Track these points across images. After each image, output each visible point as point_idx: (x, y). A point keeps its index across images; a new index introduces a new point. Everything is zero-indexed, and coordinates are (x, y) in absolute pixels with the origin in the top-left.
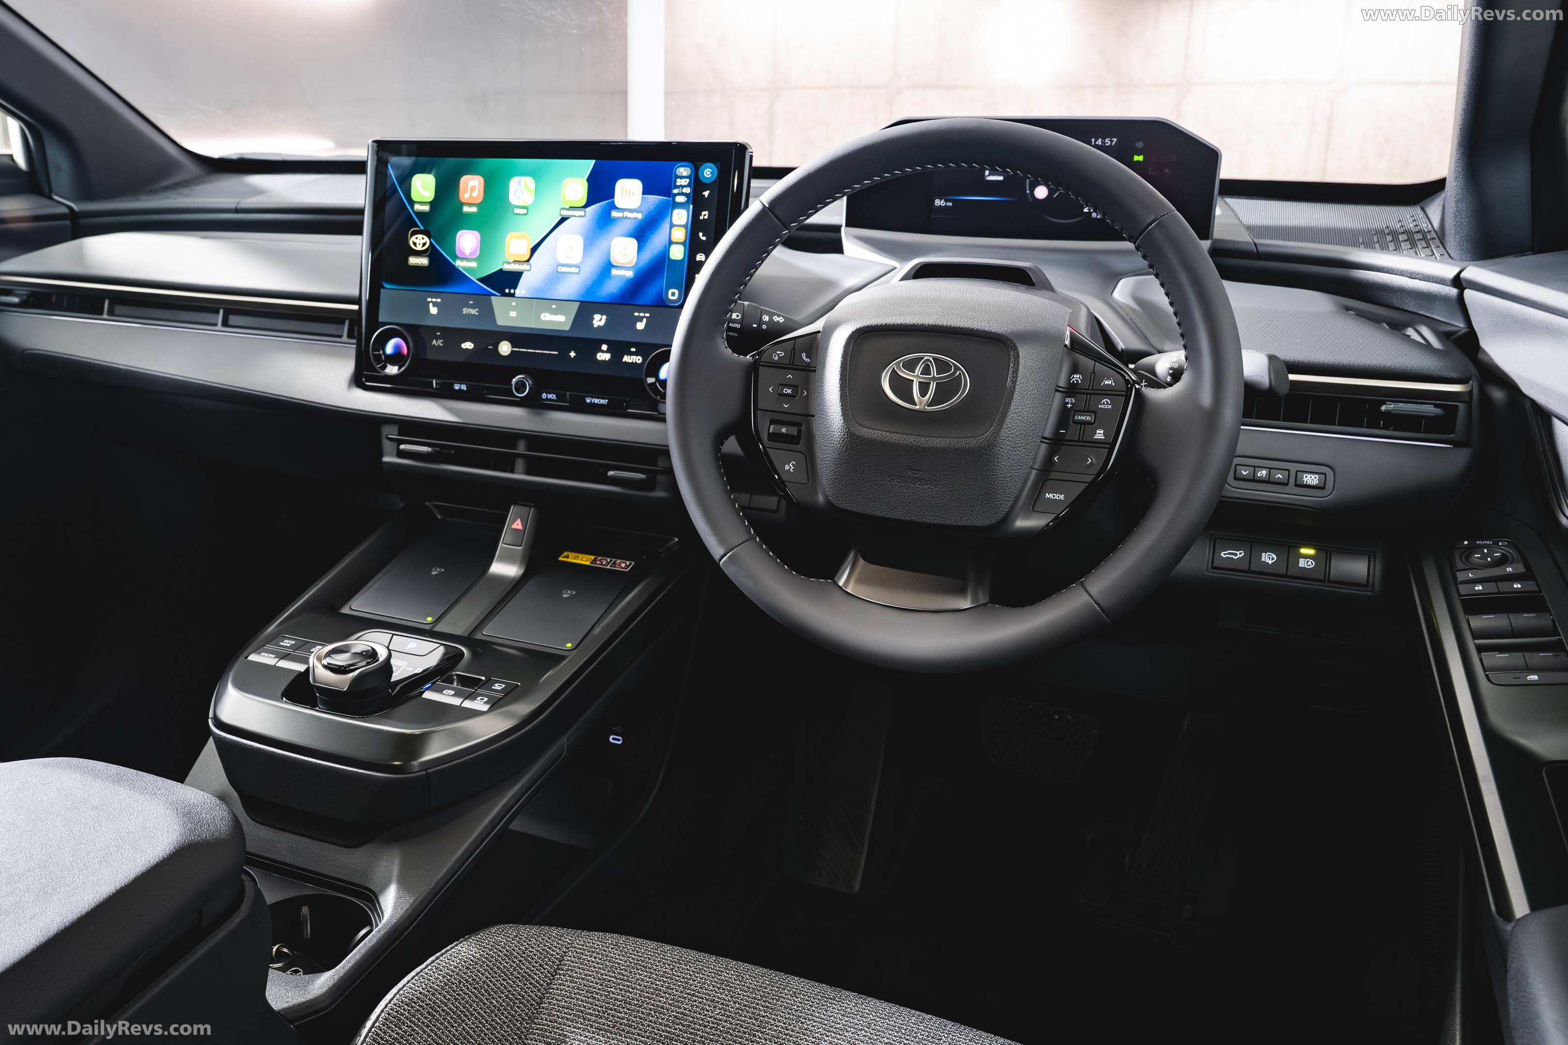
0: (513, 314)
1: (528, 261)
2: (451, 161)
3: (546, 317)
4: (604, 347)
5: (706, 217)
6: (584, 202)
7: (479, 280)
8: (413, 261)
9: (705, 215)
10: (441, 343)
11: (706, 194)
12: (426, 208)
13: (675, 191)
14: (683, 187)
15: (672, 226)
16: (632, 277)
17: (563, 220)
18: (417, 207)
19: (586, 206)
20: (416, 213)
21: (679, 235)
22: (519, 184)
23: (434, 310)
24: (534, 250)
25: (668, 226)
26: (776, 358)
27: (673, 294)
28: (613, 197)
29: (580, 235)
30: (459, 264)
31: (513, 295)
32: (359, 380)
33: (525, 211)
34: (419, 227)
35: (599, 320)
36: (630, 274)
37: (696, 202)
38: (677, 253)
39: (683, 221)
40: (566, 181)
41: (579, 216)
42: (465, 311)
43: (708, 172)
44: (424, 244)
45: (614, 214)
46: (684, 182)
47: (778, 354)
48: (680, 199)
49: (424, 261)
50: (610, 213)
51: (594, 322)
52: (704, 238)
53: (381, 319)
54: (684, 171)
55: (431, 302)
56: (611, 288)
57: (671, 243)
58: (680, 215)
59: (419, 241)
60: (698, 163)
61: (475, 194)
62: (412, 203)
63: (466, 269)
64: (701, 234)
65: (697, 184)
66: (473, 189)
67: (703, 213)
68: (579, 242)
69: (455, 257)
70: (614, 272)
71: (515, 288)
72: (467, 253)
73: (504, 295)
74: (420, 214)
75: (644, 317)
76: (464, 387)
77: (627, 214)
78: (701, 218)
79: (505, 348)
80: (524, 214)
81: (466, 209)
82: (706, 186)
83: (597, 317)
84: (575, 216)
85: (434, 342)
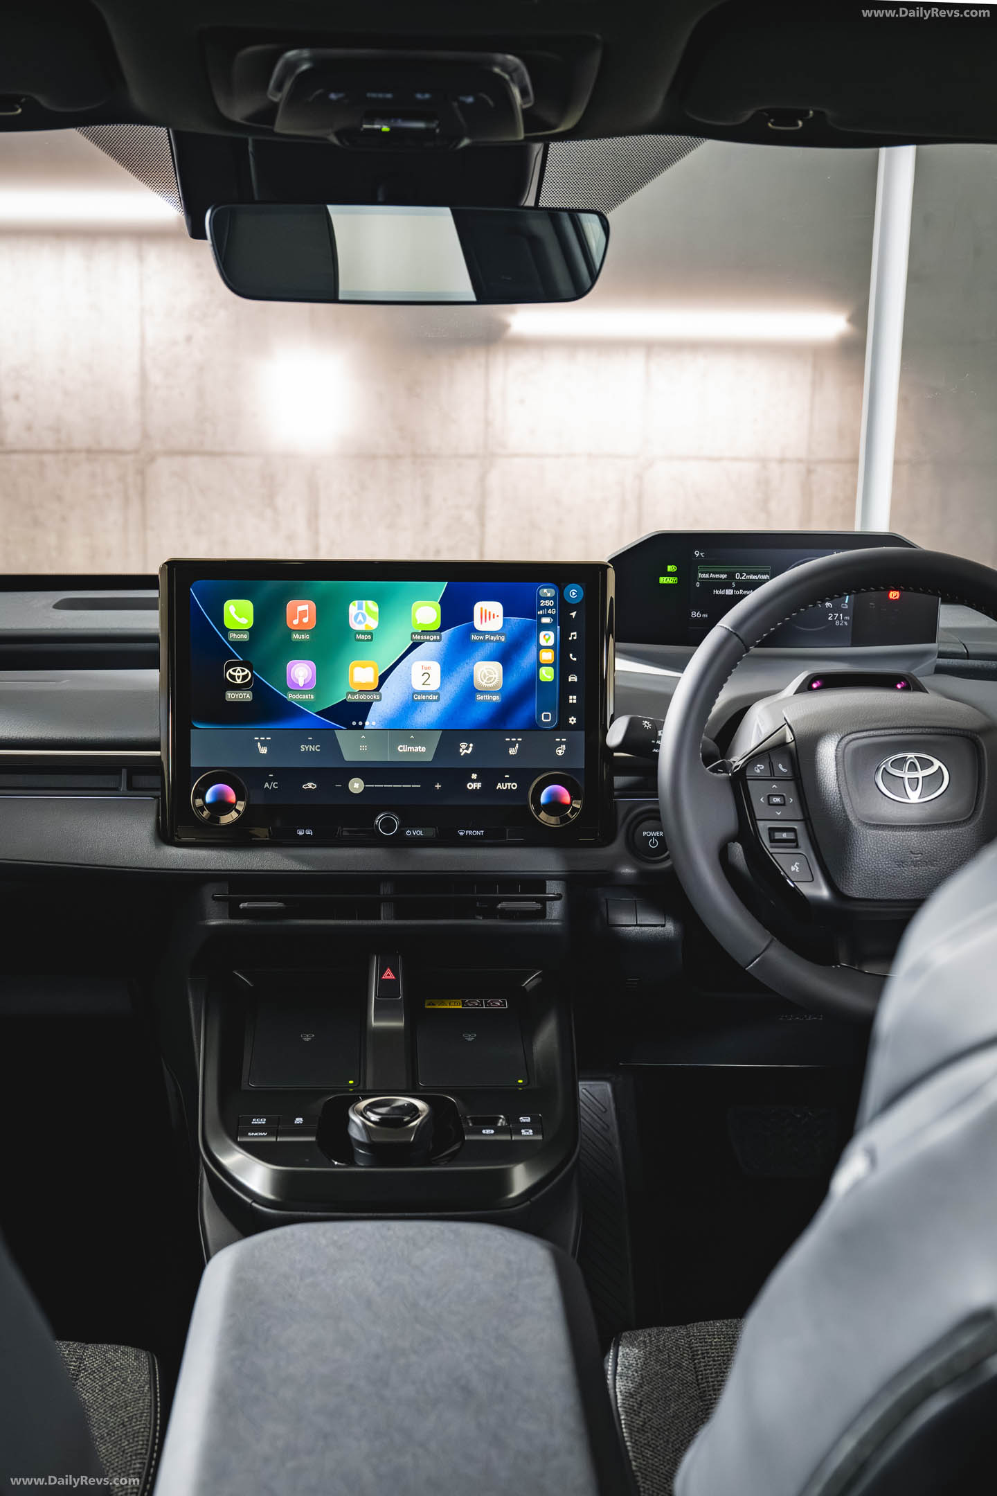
0: (363, 748)
1: (378, 689)
2: (271, 586)
3: (403, 748)
4: (474, 776)
5: (575, 638)
6: (437, 626)
7: (316, 713)
8: (231, 696)
9: (574, 636)
10: (276, 785)
11: (574, 614)
12: (246, 637)
13: (541, 612)
14: (548, 608)
15: (540, 647)
16: (500, 701)
17: (415, 645)
18: (232, 636)
19: (441, 630)
20: (232, 643)
21: (547, 656)
22: (360, 607)
23: (264, 750)
24: (383, 678)
25: (534, 649)
26: (758, 771)
27: (546, 717)
28: (472, 619)
29: (437, 661)
30: (290, 697)
31: (362, 728)
32: (165, 836)
33: (370, 637)
34: (238, 659)
35: (465, 749)
36: (496, 698)
37: (563, 623)
38: (547, 674)
39: (551, 642)
40: (416, 604)
41: (434, 641)
42: (303, 748)
43: (574, 593)
44: (245, 677)
45: (474, 637)
46: (550, 603)
47: (759, 767)
48: (546, 620)
49: (246, 696)
50: (469, 637)
51: (461, 750)
52: (575, 659)
53: (194, 764)
54: (547, 592)
55: (259, 740)
56: (476, 715)
57: (540, 665)
58: (547, 637)
59: (238, 674)
60: (562, 584)
61: (306, 620)
62: (226, 631)
63: (303, 702)
64: (571, 655)
65: (563, 605)
66: (303, 614)
67: (572, 634)
68: (436, 669)
69: (287, 690)
70: (480, 697)
71: (364, 721)
72: (301, 684)
73: (350, 727)
74: (237, 644)
75: (517, 742)
76: (310, 832)
77: (487, 637)
78: (570, 639)
79: (356, 786)
80: (368, 640)
81: (295, 636)
82: (573, 607)
83: (463, 746)
84: (429, 641)
85: (267, 785)
